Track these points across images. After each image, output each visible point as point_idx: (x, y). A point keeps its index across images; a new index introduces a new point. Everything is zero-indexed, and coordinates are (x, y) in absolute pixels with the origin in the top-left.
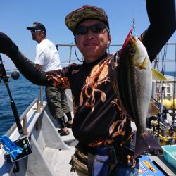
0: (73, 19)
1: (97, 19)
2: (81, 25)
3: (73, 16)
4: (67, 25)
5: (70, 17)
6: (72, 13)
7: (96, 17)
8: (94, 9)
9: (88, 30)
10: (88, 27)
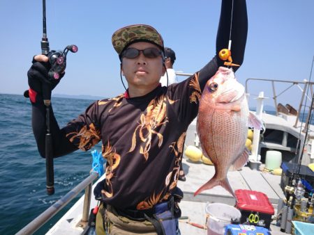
0: (123, 37)
1: (152, 42)
2: (130, 47)
3: (124, 33)
4: (114, 44)
5: (120, 34)
6: (123, 30)
7: (151, 40)
8: (150, 29)
9: (139, 55)
10: (139, 51)
